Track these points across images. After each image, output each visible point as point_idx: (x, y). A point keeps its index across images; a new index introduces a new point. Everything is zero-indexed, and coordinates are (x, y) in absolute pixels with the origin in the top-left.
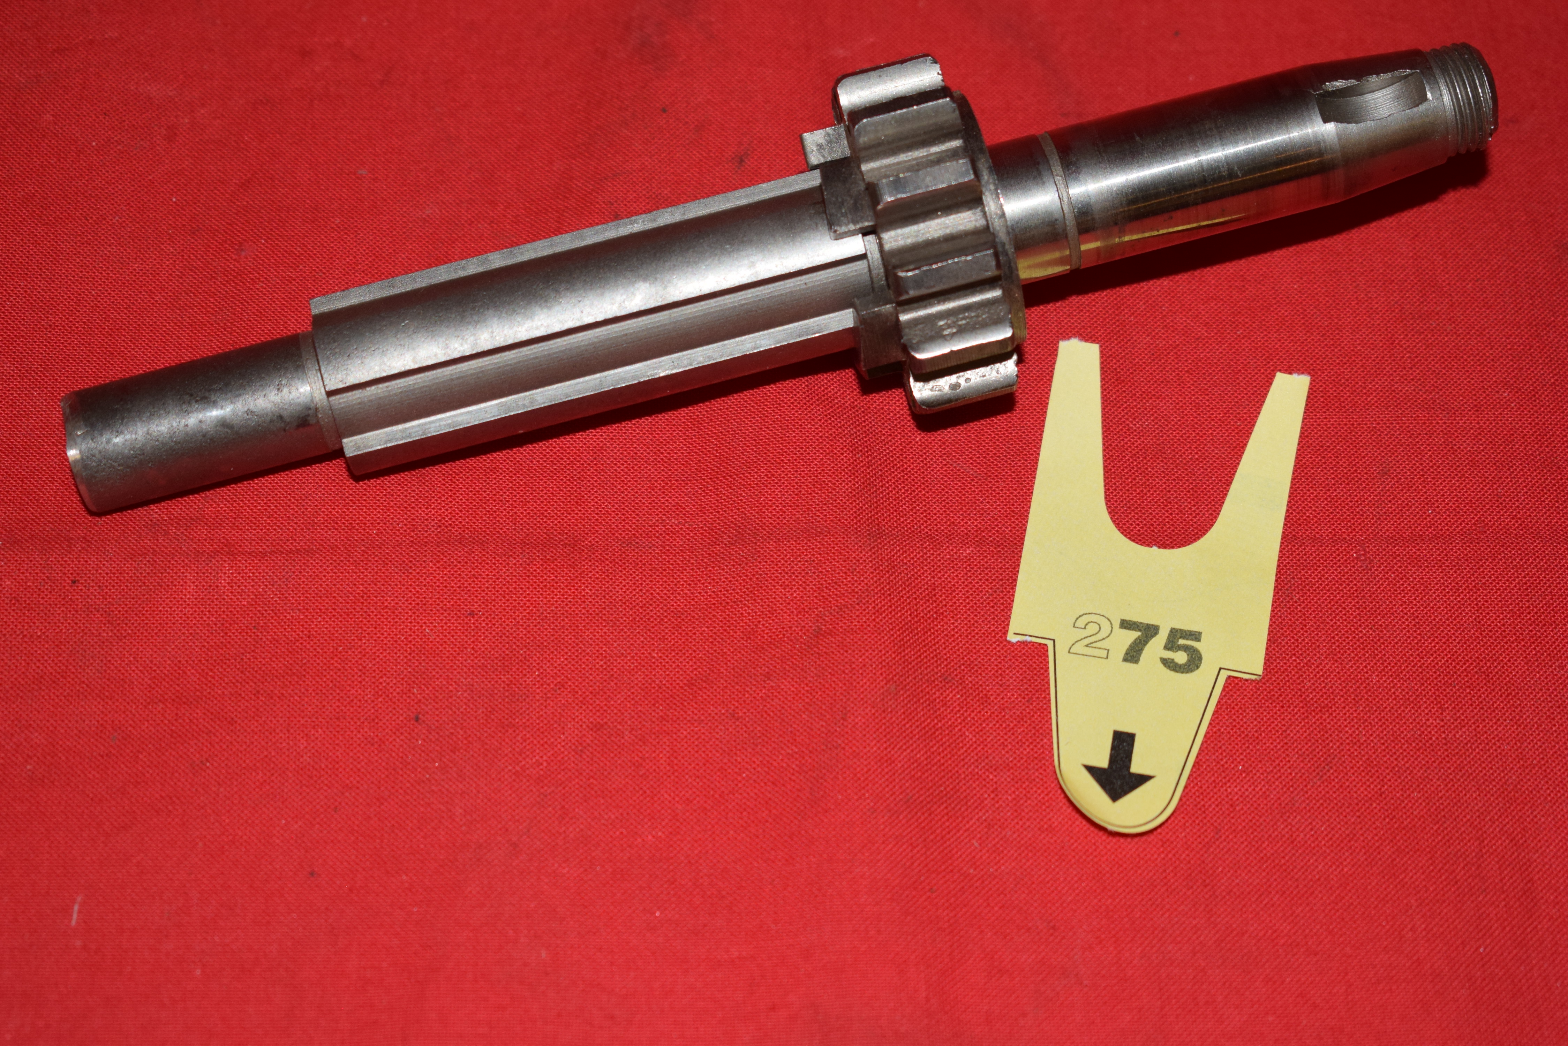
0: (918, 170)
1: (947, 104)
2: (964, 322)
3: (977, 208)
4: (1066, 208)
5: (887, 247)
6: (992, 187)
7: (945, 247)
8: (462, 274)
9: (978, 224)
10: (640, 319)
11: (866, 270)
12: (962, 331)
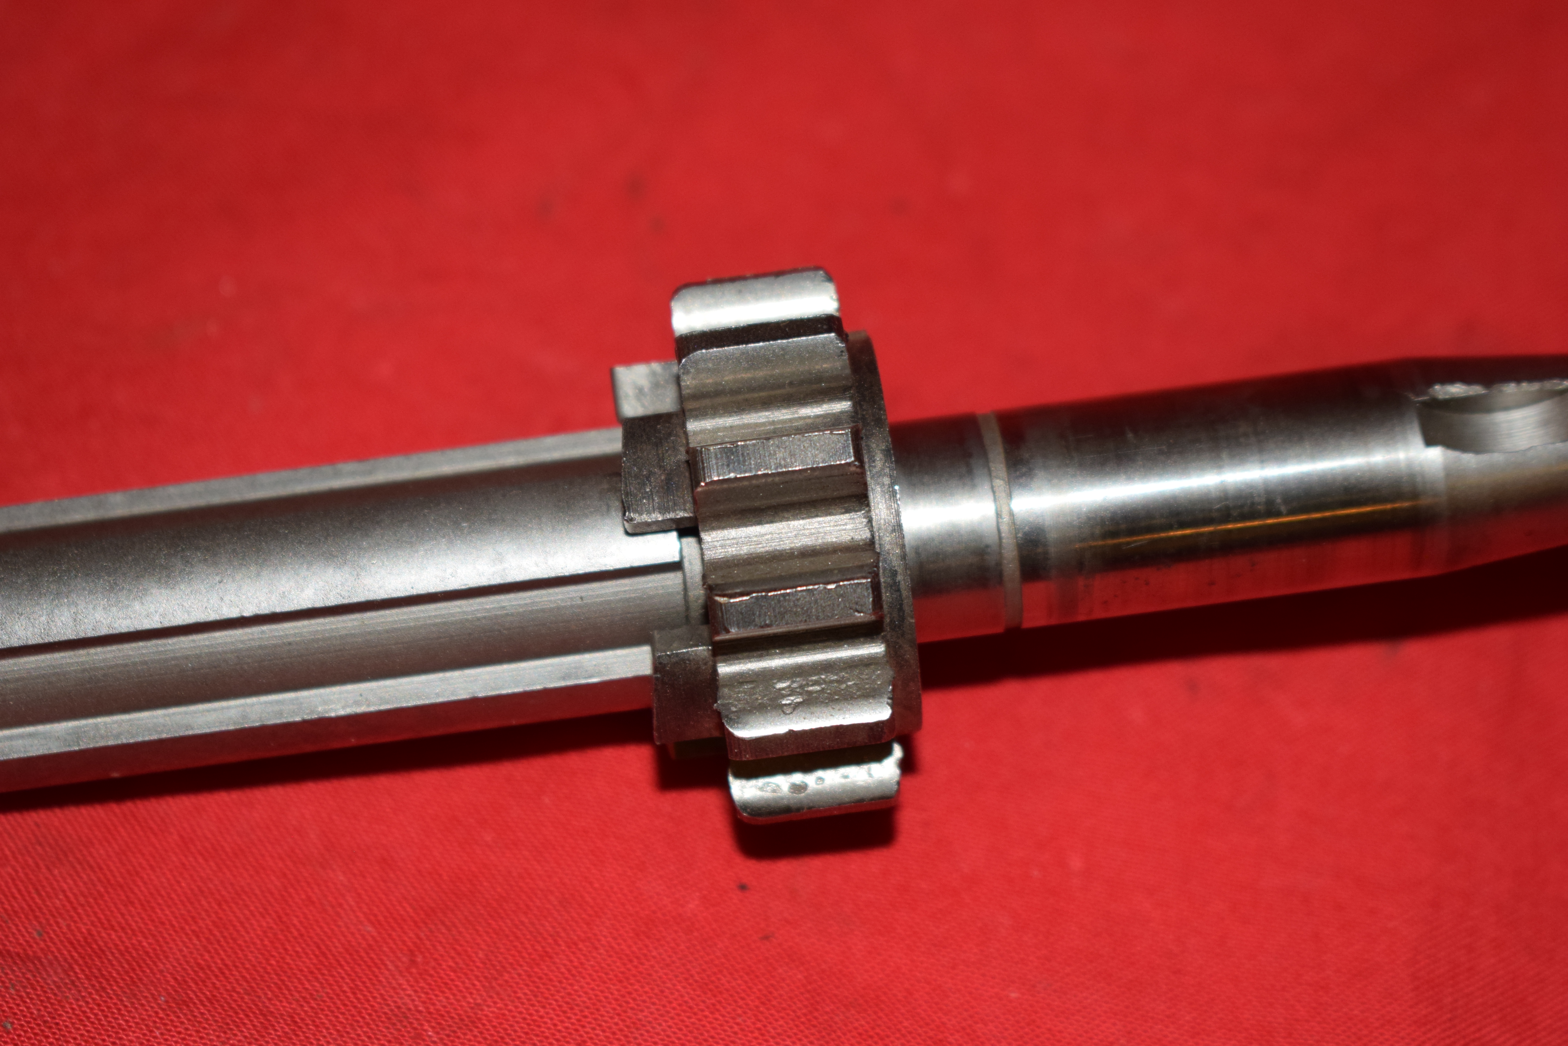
0: (768, 439)
1: (831, 342)
2: (818, 688)
3: (860, 510)
4: (1004, 528)
5: (709, 555)
6: (887, 481)
7: (797, 565)
8: (62, 519)
9: (857, 537)
10: (313, 622)
11: (680, 588)
12: (810, 702)
